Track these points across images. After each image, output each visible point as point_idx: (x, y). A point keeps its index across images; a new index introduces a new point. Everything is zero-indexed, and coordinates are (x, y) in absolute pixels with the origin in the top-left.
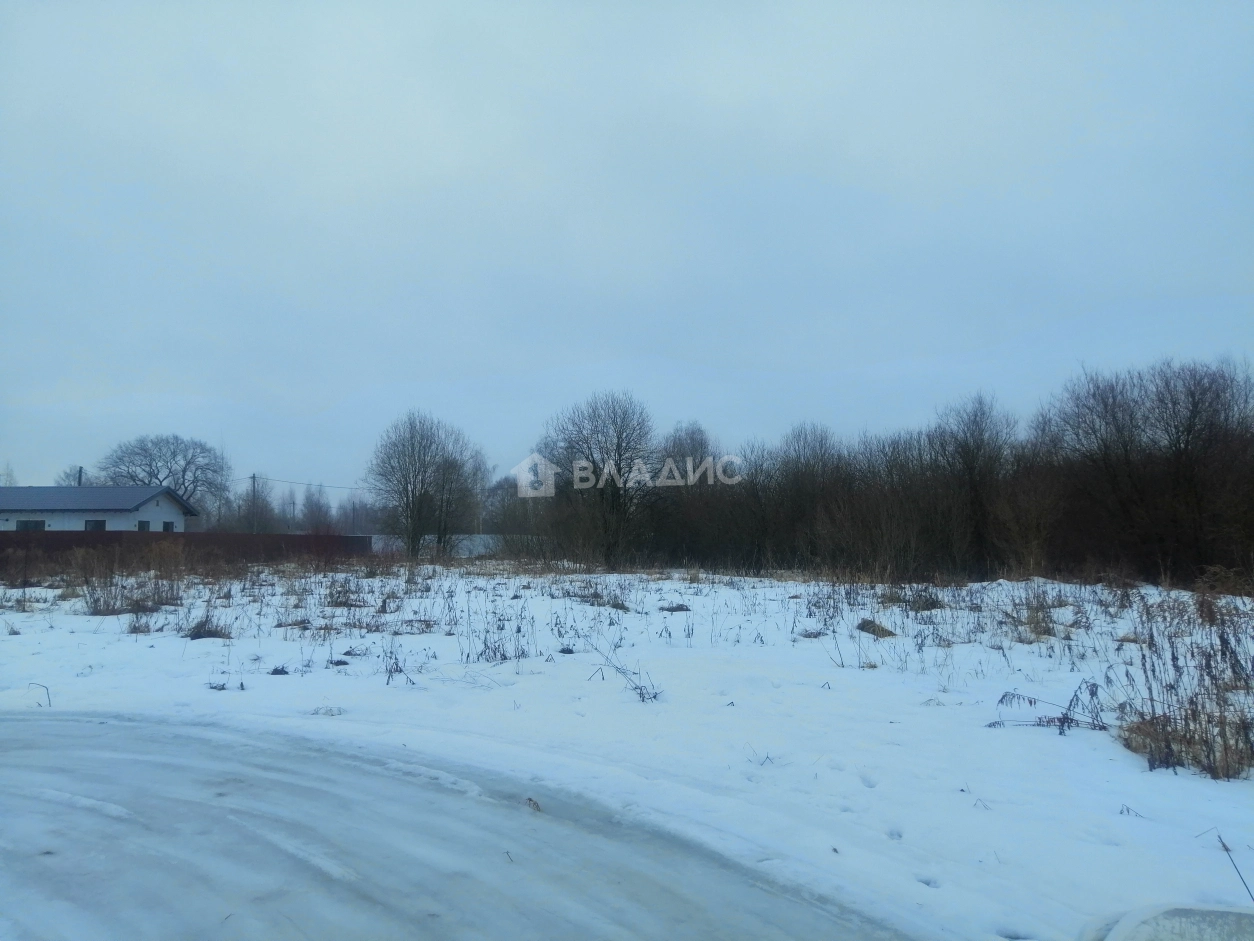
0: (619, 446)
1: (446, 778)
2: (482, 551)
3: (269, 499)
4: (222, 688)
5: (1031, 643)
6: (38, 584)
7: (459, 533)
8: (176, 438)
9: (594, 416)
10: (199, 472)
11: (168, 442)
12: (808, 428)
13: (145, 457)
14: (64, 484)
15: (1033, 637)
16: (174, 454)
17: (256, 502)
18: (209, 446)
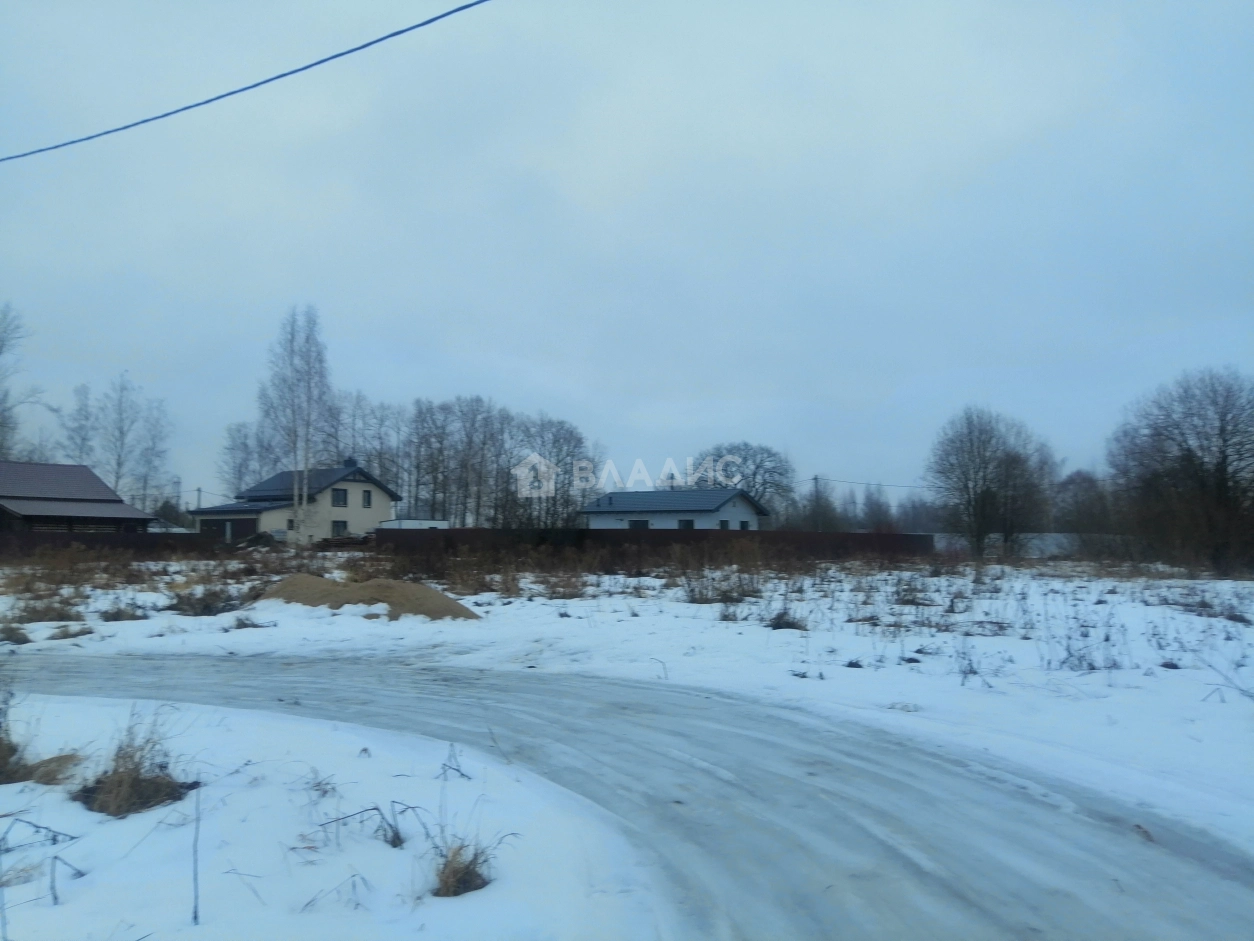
0: (1222, 430)
1: (1036, 790)
2: (1055, 551)
4: (803, 676)
7: (1028, 532)
8: (746, 445)
9: (1186, 396)
10: (767, 475)
11: (740, 449)
16: (745, 460)
17: (819, 503)
18: (775, 449)
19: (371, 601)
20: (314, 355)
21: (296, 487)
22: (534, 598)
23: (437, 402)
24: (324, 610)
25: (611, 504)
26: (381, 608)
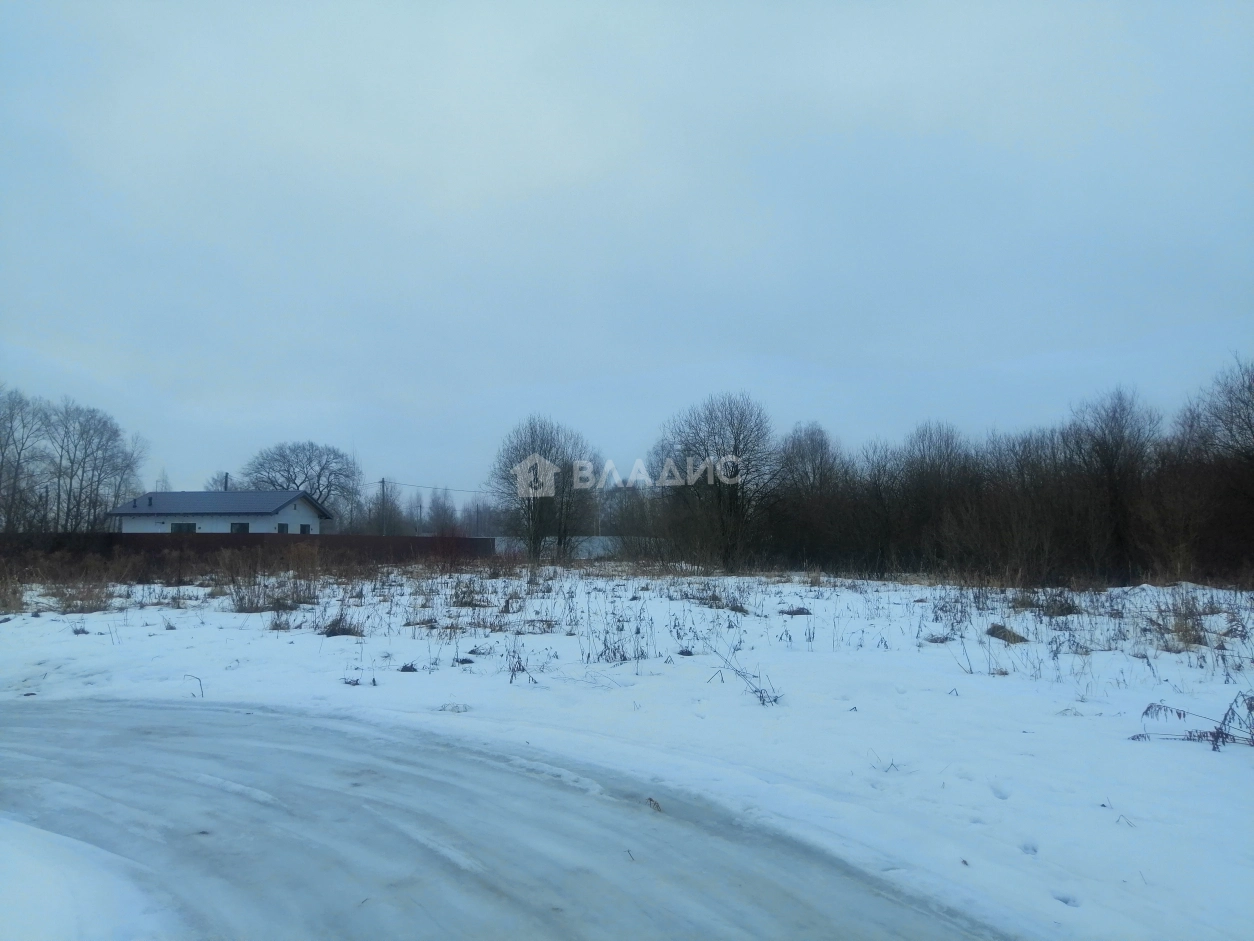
1: (568, 776)
2: (601, 552)
3: (397, 503)
4: (356, 683)
5: (1179, 652)
6: (190, 583)
7: (579, 535)
8: (311, 445)
9: (711, 418)
10: (332, 477)
11: (304, 449)
12: (934, 427)
13: (284, 463)
14: (212, 489)
15: (1181, 645)
16: (310, 461)
17: (385, 505)
18: (341, 452)
22: (41, 614)
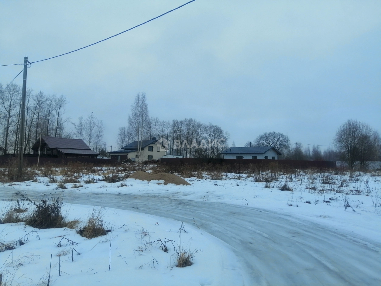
2: (379, 167)
4: (291, 205)
6: (242, 173)
8: (274, 133)
10: (281, 142)
11: (272, 134)
13: (266, 138)
14: (246, 146)
16: (274, 137)
17: (298, 151)
18: (283, 134)
19: (159, 179)
20: (144, 107)
21: (138, 145)
22: (207, 179)
23: (179, 120)
24: (146, 181)
25: (231, 151)
26: (162, 181)
